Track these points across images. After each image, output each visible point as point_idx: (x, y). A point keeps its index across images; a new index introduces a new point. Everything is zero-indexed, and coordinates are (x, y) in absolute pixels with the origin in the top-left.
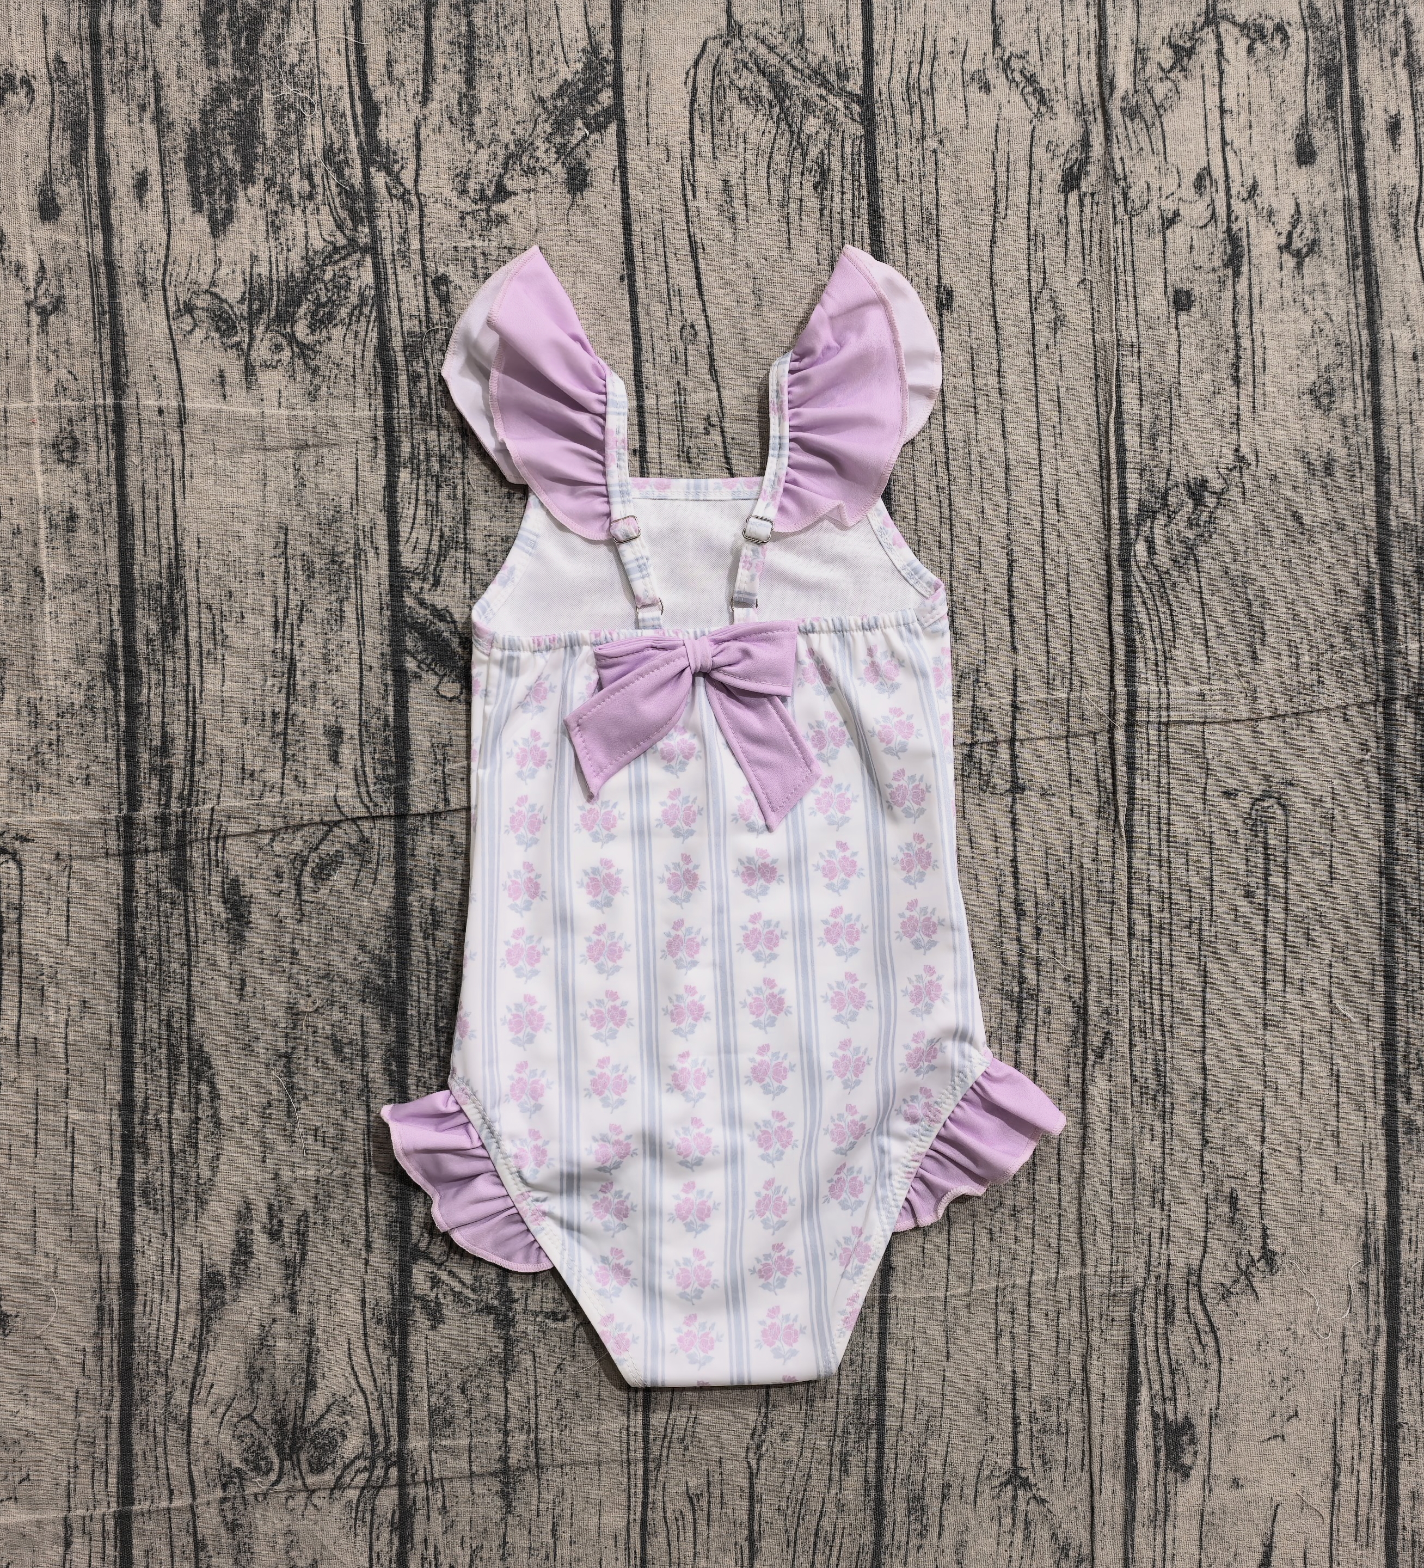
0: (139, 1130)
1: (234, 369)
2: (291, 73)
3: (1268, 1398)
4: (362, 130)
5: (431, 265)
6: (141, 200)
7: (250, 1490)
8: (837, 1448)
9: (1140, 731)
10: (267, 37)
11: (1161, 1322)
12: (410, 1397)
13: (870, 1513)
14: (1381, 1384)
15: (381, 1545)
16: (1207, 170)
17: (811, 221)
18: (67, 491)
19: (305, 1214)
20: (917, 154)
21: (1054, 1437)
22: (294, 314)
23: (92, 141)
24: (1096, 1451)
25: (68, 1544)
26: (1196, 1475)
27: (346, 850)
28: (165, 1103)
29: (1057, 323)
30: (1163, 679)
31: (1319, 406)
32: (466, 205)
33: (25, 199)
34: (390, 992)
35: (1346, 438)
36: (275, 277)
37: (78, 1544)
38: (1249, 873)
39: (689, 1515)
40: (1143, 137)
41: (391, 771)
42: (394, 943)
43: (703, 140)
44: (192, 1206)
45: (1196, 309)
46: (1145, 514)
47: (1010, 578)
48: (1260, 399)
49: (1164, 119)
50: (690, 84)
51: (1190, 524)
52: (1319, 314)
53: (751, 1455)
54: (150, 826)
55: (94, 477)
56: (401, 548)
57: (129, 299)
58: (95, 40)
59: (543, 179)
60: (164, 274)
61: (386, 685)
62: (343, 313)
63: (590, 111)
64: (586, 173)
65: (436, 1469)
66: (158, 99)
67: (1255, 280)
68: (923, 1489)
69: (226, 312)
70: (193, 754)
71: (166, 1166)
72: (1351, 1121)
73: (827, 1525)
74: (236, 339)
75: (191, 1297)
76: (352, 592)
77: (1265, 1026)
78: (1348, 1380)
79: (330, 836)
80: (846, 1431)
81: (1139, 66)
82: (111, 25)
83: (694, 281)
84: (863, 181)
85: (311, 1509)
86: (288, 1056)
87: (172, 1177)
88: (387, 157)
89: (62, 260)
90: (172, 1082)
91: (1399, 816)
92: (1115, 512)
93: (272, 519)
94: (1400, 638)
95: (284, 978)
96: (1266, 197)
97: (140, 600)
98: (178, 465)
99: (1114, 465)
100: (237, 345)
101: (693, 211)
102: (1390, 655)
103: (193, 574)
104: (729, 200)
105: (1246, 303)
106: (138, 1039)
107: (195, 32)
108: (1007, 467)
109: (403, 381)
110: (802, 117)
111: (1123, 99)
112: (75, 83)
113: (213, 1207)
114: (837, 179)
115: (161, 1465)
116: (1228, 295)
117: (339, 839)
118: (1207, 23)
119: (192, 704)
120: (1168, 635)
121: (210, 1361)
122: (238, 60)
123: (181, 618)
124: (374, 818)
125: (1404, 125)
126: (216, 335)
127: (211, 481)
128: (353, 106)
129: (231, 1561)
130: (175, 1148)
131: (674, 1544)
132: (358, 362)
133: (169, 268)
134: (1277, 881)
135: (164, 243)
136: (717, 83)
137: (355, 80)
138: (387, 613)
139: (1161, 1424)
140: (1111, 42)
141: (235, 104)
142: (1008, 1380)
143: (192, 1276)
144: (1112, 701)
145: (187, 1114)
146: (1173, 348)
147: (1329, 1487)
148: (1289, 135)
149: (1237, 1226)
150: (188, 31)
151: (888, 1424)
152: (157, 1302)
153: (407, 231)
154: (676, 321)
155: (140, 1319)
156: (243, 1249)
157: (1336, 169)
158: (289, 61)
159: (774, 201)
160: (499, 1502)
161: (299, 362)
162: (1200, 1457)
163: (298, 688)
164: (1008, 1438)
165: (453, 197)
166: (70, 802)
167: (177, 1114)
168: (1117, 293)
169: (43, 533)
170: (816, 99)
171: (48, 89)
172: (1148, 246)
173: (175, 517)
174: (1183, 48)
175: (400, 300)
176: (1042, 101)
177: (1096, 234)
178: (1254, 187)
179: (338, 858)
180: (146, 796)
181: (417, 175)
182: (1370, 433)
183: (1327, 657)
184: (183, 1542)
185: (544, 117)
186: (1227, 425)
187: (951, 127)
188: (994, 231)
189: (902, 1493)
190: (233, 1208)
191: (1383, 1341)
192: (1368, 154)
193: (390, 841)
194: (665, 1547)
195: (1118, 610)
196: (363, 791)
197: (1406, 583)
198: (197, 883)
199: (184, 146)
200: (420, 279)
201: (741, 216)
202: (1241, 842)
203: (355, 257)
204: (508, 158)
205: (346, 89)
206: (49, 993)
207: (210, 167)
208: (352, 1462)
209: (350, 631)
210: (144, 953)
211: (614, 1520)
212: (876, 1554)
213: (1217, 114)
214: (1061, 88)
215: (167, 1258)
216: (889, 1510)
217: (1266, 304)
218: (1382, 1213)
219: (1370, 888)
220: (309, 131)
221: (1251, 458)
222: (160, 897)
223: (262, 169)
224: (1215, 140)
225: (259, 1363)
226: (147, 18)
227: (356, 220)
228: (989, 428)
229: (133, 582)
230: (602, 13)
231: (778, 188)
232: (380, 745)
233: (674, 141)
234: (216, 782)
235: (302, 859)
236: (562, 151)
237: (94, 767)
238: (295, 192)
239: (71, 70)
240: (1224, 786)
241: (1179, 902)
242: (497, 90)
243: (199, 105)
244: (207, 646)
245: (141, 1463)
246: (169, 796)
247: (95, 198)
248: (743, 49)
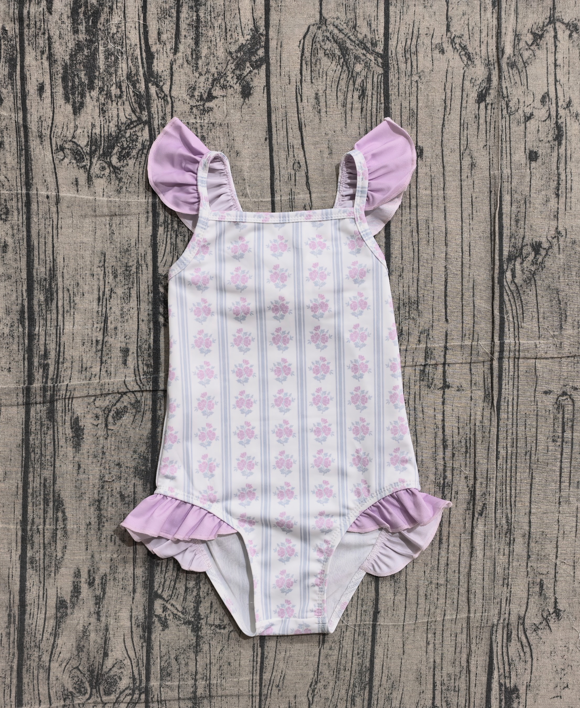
0: (29, 533)
1: (82, 178)
2: (113, 37)
3: (554, 678)
4: (145, 65)
6: (41, 97)
7: (77, 702)
8: (350, 693)
9: (505, 361)
10: (102, 20)
11: (505, 641)
12: (152, 662)
16: (547, 93)
17: (357, 113)
18: (3, 233)
19: (105, 575)
20: (409, 82)
21: (452, 692)
22: (111, 152)
23: (18, 68)
24: (472, 700)
27: (129, 406)
28: (42, 521)
29: (473, 165)
30: (517, 337)
32: (193, 102)
34: (148, 473)
36: (102, 135)
38: (554, 431)
40: (517, 78)
41: (151, 370)
42: (150, 450)
43: (307, 73)
44: (53, 569)
45: (539, 160)
46: (511, 258)
47: (446, 287)
48: (569, 204)
49: (527, 69)
50: (301, 47)
51: (533, 263)
53: (310, 695)
54: (38, 391)
55: (16, 227)
56: (159, 264)
57: (34, 143)
58: (21, 20)
59: (230, 91)
60: (51, 132)
61: (150, 329)
62: (134, 153)
63: (253, 59)
64: (250, 89)
65: (163, 696)
66: (50, 48)
67: (568, 147)
69: (79, 151)
70: (59, 359)
71: (42, 551)
74: (84, 164)
75: (52, 611)
76: (135, 285)
77: (560, 503)
79: (122, 399)
80: (354, 686)
81: (516, 42)
82: (29, 13)
83: (300, 141)
84: (382, 95)
86: (99, 501)
87: (44, 556)
88: (157, 78)
89: (3, 124)
90: (45, 512)
92: (497, 257)
93: (98, 249)
95: (99, 465)
96: (575, 107)
97: (36, 285)
98: (55, 223)
99: (497, 234)
100: (84, 167)
101: (301, 109)
103: (61, 274)
104: (318, 103)
105: (564, 158)
106: (30, 491)
107: (68, 17)
108: (446, 234)
110: (354, 64)
111: (508, 58)
112: (11, 40)
113: (63, 570)
114: (370, 94)
115: (36, 689)
116: (555, 154)
117: (126, 400)
118: (550, 23)
119: (59, 335)
120: (520, 317)
121: (60, 641)
122: (88, 31)
123: (55, 295)
124: (142, 391)
126: (74, 161)
127: (70, 231)
128: (141, 54)
130: (46, 542)
132: (140, 176)
133: (53, 129)
134: (568, 435)
135: (51, 117)
136: (314, 47)
137: (143, 41)
138: (151, 295)
139: (503, 688)
140: (503, 31)
142: (431, 665)
143: (52, 602)
144: (493, 346)
145: (52, 527)
146: (528, 180)
149: (543, 597)
150: (65, 17)
151: (374, 684)
152: (36, 613)
153: (165, 114)
154: (291, 160)
155: (27, 621)
156: (76, 590)
158: (112, 32)
159: (339, 104)
161: (113, 176)
162: (521, 705)
163: (109, 329)
164: (431, 692)
165: (187, 98)
166: (1, 379)
167: (47, 526)
168: (502, 152)
170: (361, 55)
172: (517, 130)
173: (53, 247)
174: (538, 35)
176: (469, 58)
177: (493, 123)
178: (570, 102)
179: (125, 409)
180: (36, 378)
181: (171, 88)
185: (231, 61)
186: (552, 217)
187: (425, 70)
188: (444, 120)
190: (72, 572)
193: (149, 402)
195: (497, 302)
196: (138, 378)
198: (59, 419)
199: (62, 71)
201: (323, 110)
202: (552, 416)
203: (141, 126)
204: (214, 80)
205: (139, 46)
207: (73, 81)
208: (124, 691)
209: (133, 303)
210: (34, 451)
213: (553, 66)
214: (479, 53)
215: (41, 593)
217: (573, 159)
220: (120, 65)
221: (563, 233)
222: (42, 425)
223: (98, 83)
224: (552, 79)
225: (82, 643)
226: (46, 10)
227: (142, 109)
228: (438, 215)
229: (33, 277)
230: (260, 12)
231: (341, 98)
232: (146, 357)
233: (293, 74)
234: (69, 372)
235: (107, 410)
236: (239, 78)
237: (13, 363)
238: (113, 94)
239: (9, 34)
240: (545, 389)
241: (521, 443)
242: (209, 48)
243: (69, 51)
244: (67, 308)
245: (26, 687)
246: (47, 378)
247: (19, 95)
248: (327, 30)
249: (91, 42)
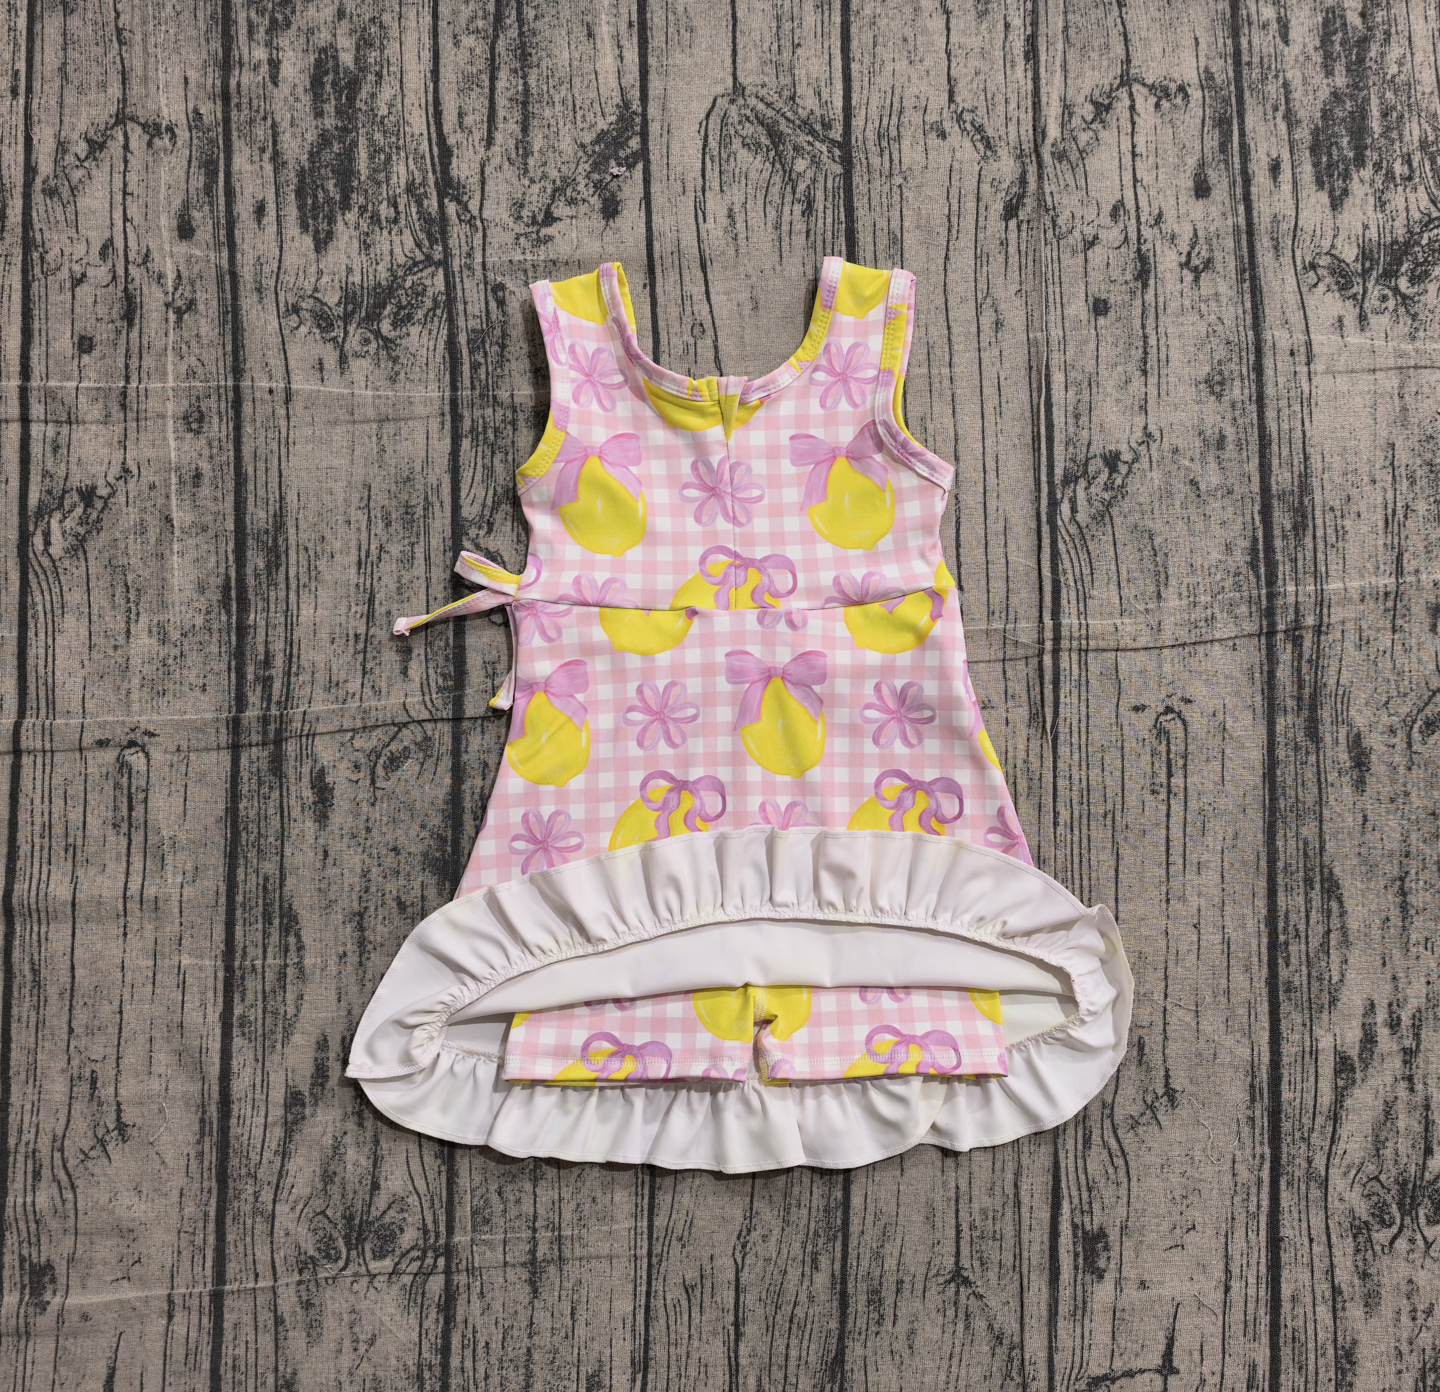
0: (238, 973)
1: (331, 358)
2: (382, 123)
3: (1170, 1213)
4: (438, 168)
5: (491, 276)
6: (259, 223)
7: (322, 1275)
8: (809, 1248)
9: (1064, 656)
10: (363, 94)
11: (1080, 1147)
12: (457, 1199)
13: (835, 1304)
14: (1265, 1203)
15: (428, 1323)
16: (1121, 202)
17: (799, 240)
18: (194, 454)
20: (886, 188)
21: (990, 1242)
22: (380, 314)
23: (221, 175)
24: (1025, 1255)
25: (170, 1317)
26: (1110, 1277)
27: (412, 747)
28: (260, 950)
29: (998, 325)
30: (1083, 613)
31: (1212, 393)
32: (520, 228)
33: (166, 222)
34: (446, 863)
35: (1235, 419)
36: (365, 285)
37: (179, 1316)
38: (1154, 774)
39: (684, 1303)
40: (1069, 176)
41: (450, 683)
42: (450, 823)
43: (713, 176)
44: (280, 1037)
45: (1112, 314)
46: (1069, 479)
47: (958, 530)
48: (1164, 387)
49: (1086, 161)
50: (703, 133)
51: (1106, 488)
52: (1213, 318)
53: (737, 1254)
54: (254, 724)
55: (216, 443)
56: (462, 502)
57: (248, 301)
58: (226, 96)
59: (583, 208)
60: (277, 281)
62: (420, 314)
63: (622, 154)
64: (618, 203)
65: (476, 1259)
66: (275, 143)
67: (1160, 291)
68: (881, 1284)
69: (326, 312)
70: (290, 667)
71: (260, 1003)
72: (1239, 979)
73: (800, 1312)
74: (334, 334)
75: (277, 1113)
76: (422, 538)
77: (1168, 901)
78: (1238, 1199)
79: (400, 736)
80: (817, 1234)
81: (1066, 118)
82: (239, 84)
83: (703, 289)
84: (842, 209)
85: (372, 1290)
86: (361, 915)
87: (264, 1013)
88: (458, 189)
89: (196, 270)
90: (266, 935)
91: (1279, 728)
92: (1044, 478)
93: (358, 478)
94: (1280, 582)
95: (360, 850)
96: (1170, 224)
97: (250, 542)
98: (284, 434)
99: (1044, 440)
100: (334, 339)
101: (704, 234)
102: (1271, 596)
103: (294, 522)
104: (733, 223)
105: (1153, 310)
106: (239, 898)
107: (306, 90)
108: (956, 440)
109: (466, 368)
110: (793, 158)
111: (1053, 145)
112: (209, 130)
113: (297, 1038)
114: (821, 208)
115: (249, 1252)
116: (1138, 302)
117: (407, 737)
118: (1122, 84)
119: (290, 626)
120: (1088, 579)
121: (292, 1166)
122: (339, 112)
123: (283, 557)
124: (435, 721)
125: (1283, 166)
126: (317, 331)
127: (309, 447)
128: (431, 150)
129: (304, 1334)
130: (267, 988)
131: (672, 1328)
132: (431, 354)
133: (281, 276)
134: (1177, 781)
135: (277, 257)
136: (724, 132)
137: (433, 129)
138: (449, 554)
139: (1080, 1233)
140: (1044, 99)
141: (336, 147)
142: (952, 1194)
143: (278, 1095)
144: (1041, 631)
145: (277, 961)
146: (1092, 346)
147: (1222, 1289)
148: (1188, 174)
149: (1144, 1067)
150: (300, 89)
151: (851, 1229)
152: (249, 1115)
153: (472, 248)
154: (688, 320)
155: (234, 1131)
156: (321, 1073)
157: (1227, 201)
158: (380, 113)
159: (769, 224)
160: (528, 1289)
161: (383, 353)
162: (1113, 1262)
163: (377, 614)
164: (952, 1242)
165: (510, 222)
166: (190, 704)
167: (270, 961)
168: (1047, 301)
169: (173, 487)
170: (805, 145)
171: (187, 135)
172: (1072, 264)
173: (280, 476)
174: (1102, 104)
175: (465, 303)
176: (988, 146)
177: (1031, 253)
178: (1160, 215)
179: (405, 753)
180: (251, 701)
181: (482, 204)
182: (1255, 415)
183: (1220, 597)
184: (265, 1317)
185: (585, 159)
186: (1136, 408)
187: (914, 167)
188: (948, 250)
189: (863, 1287)
190: (313, 1039)
191: (1267, 1165)
192: (1254, 190)
193: (448, 740)
194: (664, 1330)
195: (1046, 555)
196: (427, 698)
197: (1284, 537)
198: (291, 772)
199: (295, 180)
200: (482, 286)
201: (742, 236)
202: (1148, 749)
203: (430, 270)
204: (555, 190)
205: (426, 136)
206: (169, 859)
207: (315, 197)
208: (408, 1252)
209: (419, 569)
210: (246, 828)
211: (624, 1306)
212: (841, 1339)
213: (1130, 157)
214: (1004, 136)
215: (258, 1080)
216: (851, 1301)
217: (1169, 311)
218: (1266, 1058)
219: (1255, 788)
220: (395, 169)
221: (1157, 435)
222: (260, 783)
223: (357, 199)
224: (1128, 177)
225: (332, 1168)
226: (267, 79)
227: (432, 241)
228: (941, 408)
229: (245, 528)
230: (632, 76)
231: (772, 214)
232: (441, 661)
233: (690, 176)
234: (308, 689)
235: (376, 754)
236: (598, 186)
237: (210, 676)
238: (383, 217)
239: (206, 120)
240: (1134, 702)
241: (1096, 796)
242: (546, 137)
243: (308, 147)
244: (304, 580)
245: (232, 1250)
246: (269, 701)
247: (223, 221)
248: (746, 106)
249: (345, 130)
